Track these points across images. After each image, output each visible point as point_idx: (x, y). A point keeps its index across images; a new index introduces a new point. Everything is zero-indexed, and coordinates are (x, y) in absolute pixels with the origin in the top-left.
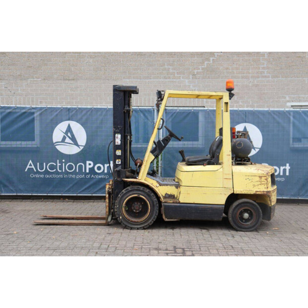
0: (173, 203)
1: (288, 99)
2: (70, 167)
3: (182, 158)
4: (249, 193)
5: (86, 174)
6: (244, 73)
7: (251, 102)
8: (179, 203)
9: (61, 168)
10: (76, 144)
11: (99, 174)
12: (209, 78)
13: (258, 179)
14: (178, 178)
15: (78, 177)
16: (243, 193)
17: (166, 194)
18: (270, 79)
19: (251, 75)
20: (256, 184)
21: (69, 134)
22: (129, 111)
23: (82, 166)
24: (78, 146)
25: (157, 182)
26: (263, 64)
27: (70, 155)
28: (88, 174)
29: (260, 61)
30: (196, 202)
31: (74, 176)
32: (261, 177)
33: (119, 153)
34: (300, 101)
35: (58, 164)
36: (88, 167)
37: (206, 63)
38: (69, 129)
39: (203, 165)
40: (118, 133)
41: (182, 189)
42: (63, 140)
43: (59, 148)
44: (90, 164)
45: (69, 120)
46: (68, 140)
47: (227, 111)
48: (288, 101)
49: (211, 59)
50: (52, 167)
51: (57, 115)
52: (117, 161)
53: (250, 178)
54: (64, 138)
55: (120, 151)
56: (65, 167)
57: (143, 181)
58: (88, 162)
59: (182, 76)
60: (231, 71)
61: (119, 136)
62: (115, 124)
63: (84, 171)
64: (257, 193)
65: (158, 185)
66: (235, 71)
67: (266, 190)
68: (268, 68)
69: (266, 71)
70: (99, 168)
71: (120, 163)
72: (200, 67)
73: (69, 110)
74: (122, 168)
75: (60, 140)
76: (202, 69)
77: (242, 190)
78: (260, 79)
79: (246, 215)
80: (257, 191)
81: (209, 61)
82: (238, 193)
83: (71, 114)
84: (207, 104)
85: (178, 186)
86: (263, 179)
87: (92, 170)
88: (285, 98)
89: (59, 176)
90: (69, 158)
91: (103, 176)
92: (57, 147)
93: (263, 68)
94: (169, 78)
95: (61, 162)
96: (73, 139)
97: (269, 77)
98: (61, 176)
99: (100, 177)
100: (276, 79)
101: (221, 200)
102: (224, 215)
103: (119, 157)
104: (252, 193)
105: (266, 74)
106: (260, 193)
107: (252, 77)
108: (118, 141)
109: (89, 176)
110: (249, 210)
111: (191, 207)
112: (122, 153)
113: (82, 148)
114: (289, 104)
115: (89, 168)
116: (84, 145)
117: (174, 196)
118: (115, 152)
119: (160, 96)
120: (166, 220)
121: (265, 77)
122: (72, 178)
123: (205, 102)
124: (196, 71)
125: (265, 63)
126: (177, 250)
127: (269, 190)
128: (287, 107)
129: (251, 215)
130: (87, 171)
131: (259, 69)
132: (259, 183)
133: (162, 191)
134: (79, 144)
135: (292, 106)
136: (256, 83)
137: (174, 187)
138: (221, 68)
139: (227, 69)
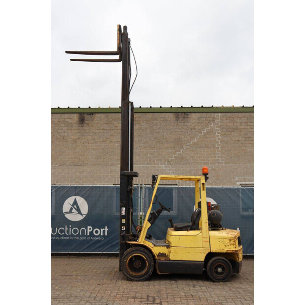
0: (165, 260)
1: (237, 179)
2: (75, 231)
3: (170, 225)
4: (222, 252)
5: (87, 236)
6: (205, 161)
7: (211, 182)
8: (170, 260)
9: (68, 231)
10: (80, 213)
11: (97, 236)
12: (180, 164)
13: (228, 241)
14: (168, 241)
15: (81, 238)
16: (218, 252)
17: (160, 253)
18: (224, 165)
19: (209, 162)
20: (227, 245)
21: (75, 206)
22: (131, 190)
23: (84, 230)
24: (82, 215)
25: (153, 244)
26: (218, 154)
27: (75, 222)
28: (88, 236)
29: (215, 152)
30: (182, 259)
31: (78, 238)
32: (230, 240)
33: (124, 221)
34: (246, 181)
35: (66, 229)
36: (88, 231)
37: (177, 153)
38: (75, 202)
39: (188, 230)
40: (123, 206)
41: (172, 249)
42: (71, 211)
43: (67, 216)
44: (90, 229)
45: (75, 195)
46: (74, 210)
47: (204, 190)
48: (238, 181)
49: (181, 150)
50: (62, 231)
51: (67, 192)
52: (122, 228)
53: (222, 240)
54: (71, 209)
55: (125, 220)
56: (71, 231)
57: (142, 243)
58: (89, 227)
59: (160, 162)
60: (195, 159)
61: (124, 209)
62: (121, 200)
63: (85, 234)
64: (228, 252)
65: (153, 246)
66: (198, 159)
67: (234, 250)
68: (222, 157)
69: (220, 159)
70: (97, 232)
71: (124, 229)
72: (173, 156)
73: (76, 188)
74: (126, 233)
75: (69, 211)
76: (175, 157)
77: (216, 249)
78: (217, 165)
79: (220, 270)
80: (228, 251)
81: (180, 152)
82: (214, 252)
83: (77, 191)
84: (179, 183)
85: (168, 247)
86: (232, 241)
87: (91, 233)
88: (235, 178)
89: (66, 238)
90: (74, 224)
91: (99, 238)
92: (65, 215)
93: (219, 157)
94: (151, 164)
95: (68, 227)
96: (78, 210)
97: (222, 163)
98: (68, 238)
99: (97, 238)
100: (228, 165)
101: (202, 258)
102: (204, 269)
103: (124, 225)
104: (224, 252)
105: (220, 161)
106: (230, 252)
107: (211, 163)
108: (123, 213)
109: (89, 238)
110: (222, 265)
111: (179, 263)
112: (126, 222)
113: (84, 216)
114: (238, 183)
115: (90, 232)
116: (86, 214)
117: (165, 254)
118: (121, 221)
119: (154, 178)
120: (160, 273)
121: (221, 163)
122: (76, 239)
124: (170, 159)
125: (220, 153)
126: (149, 298)
127: (237, 249)
128: (237, 185)
129: (223, 269)
130: (88, 234)
131: (216, 158)
132: (229, 244)
133: (156, 251)
134: (82, 213)
135: (240, 184)
136: (213, 167)
137: (165, 248)
138: (188, 157)
139: (193, 157)
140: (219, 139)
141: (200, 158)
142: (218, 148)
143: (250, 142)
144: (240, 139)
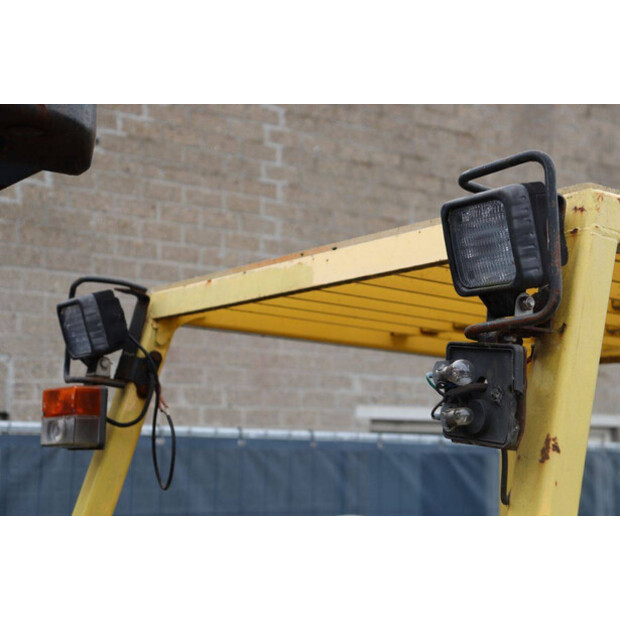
1: (358, 389)
6: (195, 260)
7: (224, 398)
12: (35, 260)
26: (271, 229)
34: (398, 402)
48: (362, 401)
60: (139, 240)
66: (159, 245)
84: (22, 403)
88: (348, 384)
114: (366, 413)
123: (10, 391)
125: (279, 223)
128: (358, 425)
131: (256, 248)
135: (375, 421)
138: (96, 220)
139: (123, 227)
140: (277, 137)
141: (168, 234)
142: (270, 191)
143: (420, 183)
144: (378, 157)
